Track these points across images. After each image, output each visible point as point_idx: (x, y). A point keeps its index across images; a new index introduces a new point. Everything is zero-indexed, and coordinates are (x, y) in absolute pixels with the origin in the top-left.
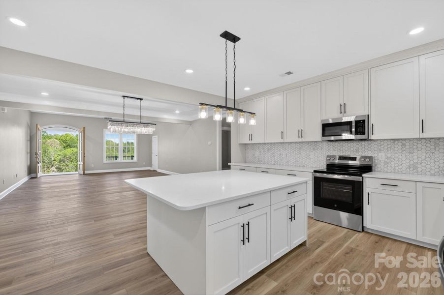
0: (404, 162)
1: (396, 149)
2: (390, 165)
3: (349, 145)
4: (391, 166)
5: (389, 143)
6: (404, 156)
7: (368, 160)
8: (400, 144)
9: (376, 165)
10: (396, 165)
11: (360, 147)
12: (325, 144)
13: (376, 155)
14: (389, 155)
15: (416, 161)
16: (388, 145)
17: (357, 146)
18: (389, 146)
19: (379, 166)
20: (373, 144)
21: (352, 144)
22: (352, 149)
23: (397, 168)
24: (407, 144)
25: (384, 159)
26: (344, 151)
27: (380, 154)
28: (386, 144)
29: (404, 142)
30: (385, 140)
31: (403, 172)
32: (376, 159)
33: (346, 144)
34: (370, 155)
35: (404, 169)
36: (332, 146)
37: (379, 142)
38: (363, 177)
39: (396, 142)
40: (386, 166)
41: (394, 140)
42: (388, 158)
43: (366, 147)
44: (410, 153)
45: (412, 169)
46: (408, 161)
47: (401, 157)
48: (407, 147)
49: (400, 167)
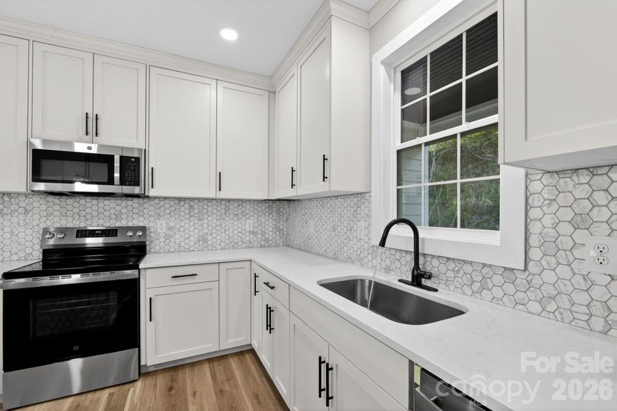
0: (192, 234)
1: (182, 214)
2: (173, 240)
3: (101, 205)
4: (175, 242)
5: (172, 203)
6: (191, 224)
7: (140, 234)
8: (187, 206)
9: (152, 242)
10: (182, 239)
11: (124, 211)
12: (37, 202)
13: (151, 224)
14: (172, 224)
15: (205, 231)
16: (171, 206)
17: (118, 208)
18: (173, 209)
19: (156, 242)
20: (147, 204)
21: (107, 202)
22: (107, 214)
23: (183, 244)
24: (196, 206)
25: (164, 230)
26: (89, 217)
27: (158, 222)
28: (167, 206)
29: (192, 203)
30: (166, 198)
31: (191, 249)
32: (152, 230)
33: (95, 202)
34: (141, 224)
35: (192, 244)
36: (57, 207)
37: (157, 201)
38: (139, 270)
39: (182, 203)
40: (167, 241)
41: (180, 199)
42: (170, 228)
43: (135, 211)
44: (200, 220)
45: (201, 242)
46: (197, 231)
47: (187, 226)
48: (196, 211)
49: (187, 241)
